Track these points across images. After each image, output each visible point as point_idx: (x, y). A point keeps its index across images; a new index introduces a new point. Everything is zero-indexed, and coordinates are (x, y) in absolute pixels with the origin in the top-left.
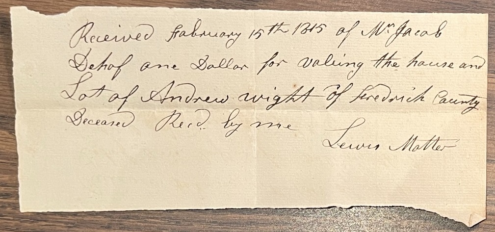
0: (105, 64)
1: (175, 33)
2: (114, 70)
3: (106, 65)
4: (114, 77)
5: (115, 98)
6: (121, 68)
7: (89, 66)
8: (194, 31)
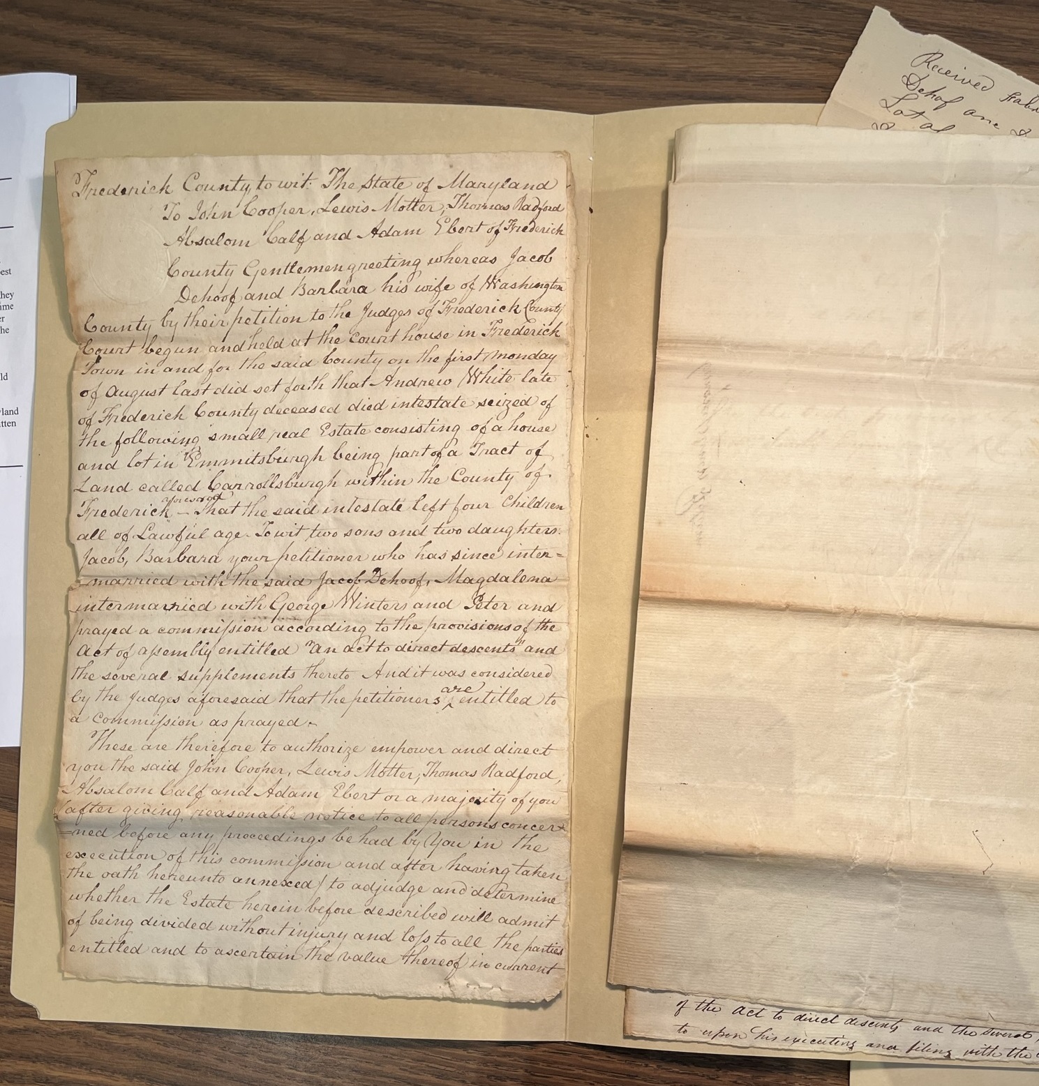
0: (935, 93)
1: (1012, 97)
2: (940, 102)
3: (935, 95)
4: (936, 109)
5: (928, 127)
6: (947, 104)
7: (919, 89)
8: (1029, 103)
